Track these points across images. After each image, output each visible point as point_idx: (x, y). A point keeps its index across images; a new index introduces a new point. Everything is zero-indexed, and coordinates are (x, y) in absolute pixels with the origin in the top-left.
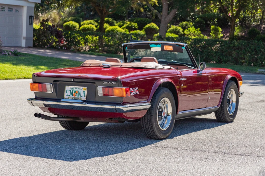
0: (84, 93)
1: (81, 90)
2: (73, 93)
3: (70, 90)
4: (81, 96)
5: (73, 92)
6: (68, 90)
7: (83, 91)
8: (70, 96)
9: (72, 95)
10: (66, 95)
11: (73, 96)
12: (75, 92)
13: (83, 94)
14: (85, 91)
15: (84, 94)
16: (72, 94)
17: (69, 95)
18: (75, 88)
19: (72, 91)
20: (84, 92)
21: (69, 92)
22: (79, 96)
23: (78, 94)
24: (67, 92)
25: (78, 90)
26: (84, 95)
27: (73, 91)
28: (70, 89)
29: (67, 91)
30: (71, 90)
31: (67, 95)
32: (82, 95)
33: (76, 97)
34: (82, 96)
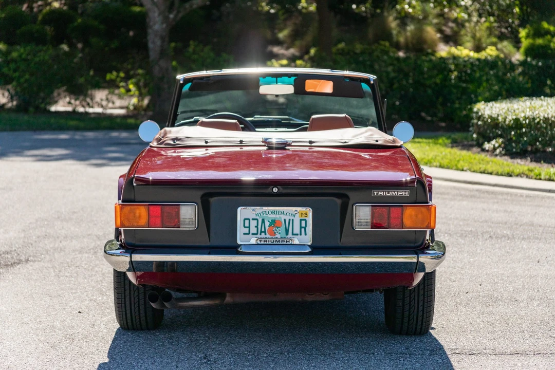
0: (303, 225)
1: (291, 218)
2: (267, 228)
3: (257, 219)
4: (293, 234)
5: (267, 224)
6: (249, 219)
7: (301, 220)
8: (259, 236)
9: (263, 234)
10: (244, 234)
11: (268, 236)
12: (274, 223)
13: (301, 227)
14: (305, 220)
15: (305, 228)
16: (263, 230)
17: (253, 234)
18: (273, 212)
19: (263, 221)
20: (303, 222)
21: (253, 223)
22: (287, 234)
23: (283, 229)
24: (247, 225)
25: (283, 217)
26: (303, 230)
27: (265, 221)
28: (255, 217)
29: (247, 222)
30: (258, 217)
31: (249, 234)
32: (297, 230)
33: (278, 236)
34: (297, 235)
